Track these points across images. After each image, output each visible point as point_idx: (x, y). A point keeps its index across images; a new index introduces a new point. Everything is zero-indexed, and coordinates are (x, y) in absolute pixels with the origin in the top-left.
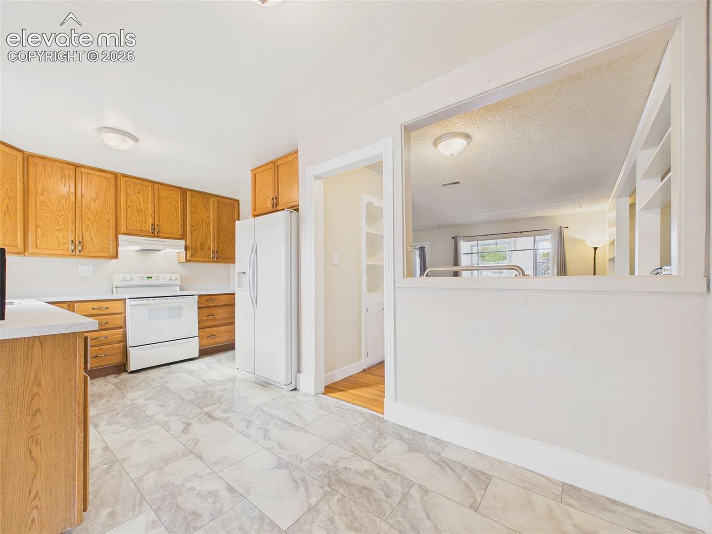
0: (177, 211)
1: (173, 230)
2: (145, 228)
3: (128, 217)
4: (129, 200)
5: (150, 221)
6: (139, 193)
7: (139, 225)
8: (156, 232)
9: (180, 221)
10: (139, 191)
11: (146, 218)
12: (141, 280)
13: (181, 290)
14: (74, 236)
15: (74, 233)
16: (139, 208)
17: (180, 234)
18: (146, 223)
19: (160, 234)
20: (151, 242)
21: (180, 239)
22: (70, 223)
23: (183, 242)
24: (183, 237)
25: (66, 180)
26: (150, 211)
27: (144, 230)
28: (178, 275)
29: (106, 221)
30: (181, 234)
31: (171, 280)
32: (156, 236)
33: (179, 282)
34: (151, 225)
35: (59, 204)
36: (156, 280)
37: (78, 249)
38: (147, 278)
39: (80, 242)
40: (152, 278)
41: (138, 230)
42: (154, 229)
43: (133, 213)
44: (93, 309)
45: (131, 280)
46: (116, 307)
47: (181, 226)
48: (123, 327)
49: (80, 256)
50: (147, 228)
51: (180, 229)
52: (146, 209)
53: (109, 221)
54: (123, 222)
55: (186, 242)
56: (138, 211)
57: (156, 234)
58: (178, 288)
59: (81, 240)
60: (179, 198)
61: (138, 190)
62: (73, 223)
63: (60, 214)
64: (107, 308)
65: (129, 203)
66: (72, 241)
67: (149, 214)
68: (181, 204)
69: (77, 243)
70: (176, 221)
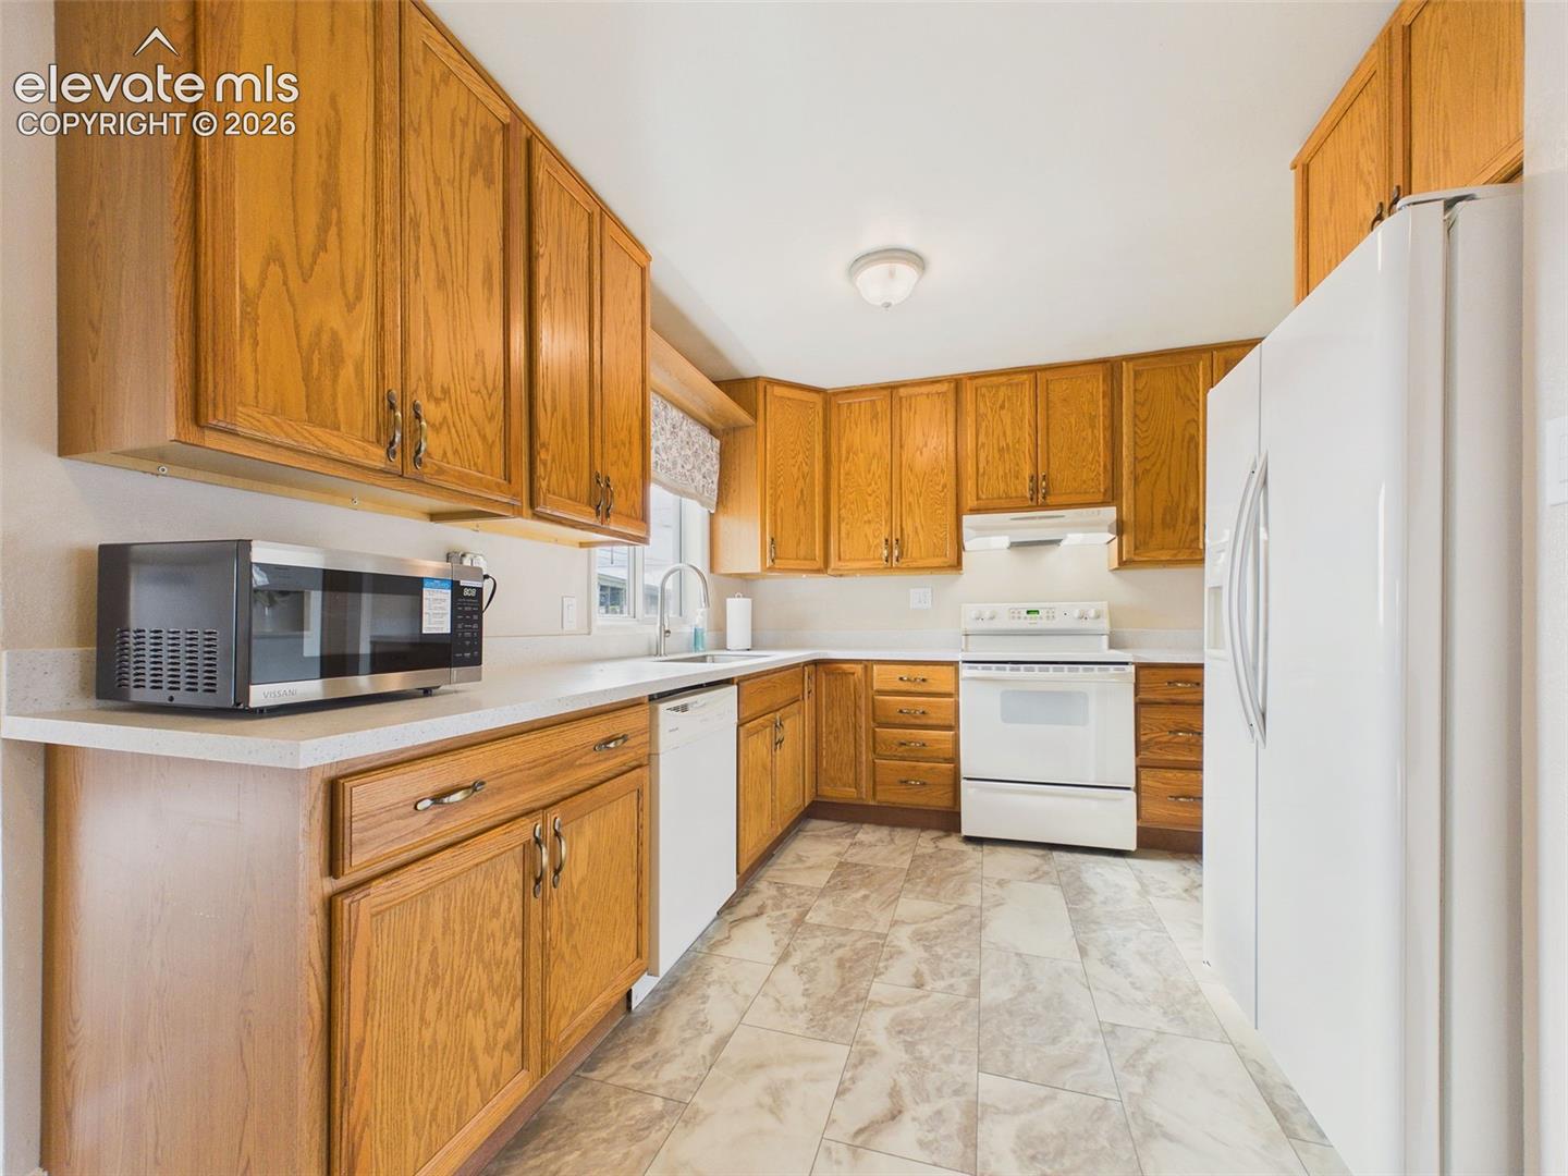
0: (1093, 427)
1: (1084, 482)
2: (1016, 490)
3: (981, 471)
4: (983, 431)
5: (1027, 471)
6: (1002, 407)
7: (1002, 486)
8: (1040, 496)
9: (1102, 454)
10: (1004, 401)
11: (1018, 465)
12: (1013, 617)
13: (1111, 646)
14: (888, 529)
15: (889, 524)
16: (1003, 444)
17: (1102, 490)
18: (1017, 478)
19: (1050, 500)
20: (1034, 522)
21: (1104, 504)
22: (884, 504)
23: (1110, 513)
24: (1111, 497)
25: (877, 422)
26: (1027, 445)
27: (1014, 495)
28: (1103, 606)
29: (940, 488)
30: (1106, 490)
31: (1083, 617)
32: (1041, 506)
33: (1104, 625)
34: (1028, 480)
35: (869, 472)
36: (1048, 617)
37: (895, 556)
38: (1028, 612)
39: (897, 540)
40: (1037, 612)
41: (1000, 498)
42: (1035, 490)
43: (990, 458)
44: (901, 679)
45: (992, 618)
46: (939, 680)
47: (1105, 466)
48: (953, 727)
49: (898, 568)
50: (1019, 487)
51: (1101, 478)
52: (1018, 442)
53: (945, 486)
54: (969, 485)
55: (1119, 512)
56: (1001, 450)
57: (1040, 500)
58: (1105, 639)
59: (899, 537)
60: (1101, 390)
61: (1000, 402)
62: (887, 503)
63: (869, 490)
64: (924, 680)
65: (982, 439)
66: (887, 541)
67: (1024, 452)
68: (1104, 406)
69: (894, 542)
70: (1090, 457)
